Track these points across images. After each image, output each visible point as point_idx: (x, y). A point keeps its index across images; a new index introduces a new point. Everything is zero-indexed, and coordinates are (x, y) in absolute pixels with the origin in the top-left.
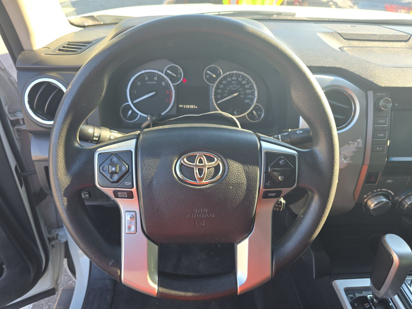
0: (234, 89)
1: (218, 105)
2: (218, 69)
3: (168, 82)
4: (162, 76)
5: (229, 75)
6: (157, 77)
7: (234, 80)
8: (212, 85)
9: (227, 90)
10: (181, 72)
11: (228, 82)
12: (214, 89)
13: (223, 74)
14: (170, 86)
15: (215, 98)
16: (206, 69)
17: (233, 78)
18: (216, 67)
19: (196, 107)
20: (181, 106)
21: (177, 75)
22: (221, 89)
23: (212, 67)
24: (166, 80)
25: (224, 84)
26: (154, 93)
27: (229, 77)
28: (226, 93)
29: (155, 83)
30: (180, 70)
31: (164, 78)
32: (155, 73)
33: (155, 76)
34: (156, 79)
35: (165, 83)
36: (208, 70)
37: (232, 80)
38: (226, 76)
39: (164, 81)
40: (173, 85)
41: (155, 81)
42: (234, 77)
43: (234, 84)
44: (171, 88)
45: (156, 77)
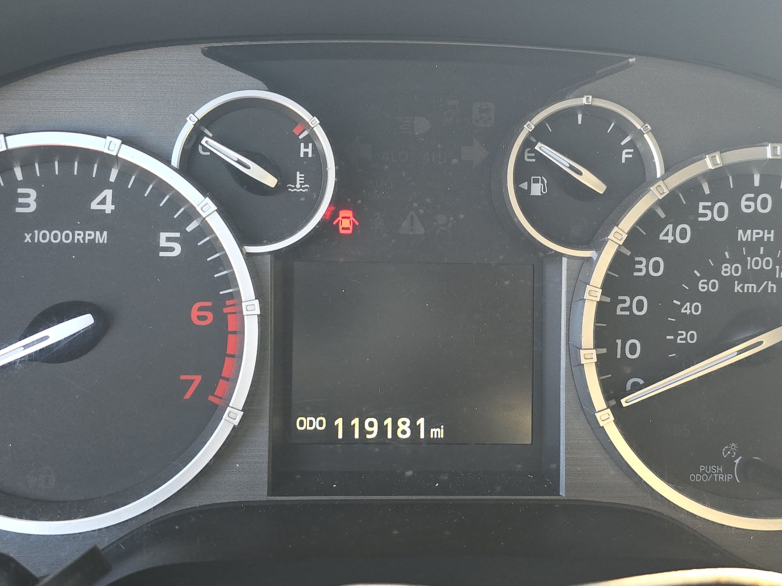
0: (751, 287)
1: (622, 417)
2: (624, 127)
3: (205, 229)
4: (163, 187)
5: (715, 177)
6: (118, 188)
7: (754, 221)
8: (569, 257)
9: (694, 295)
10: (318, 153)
11: (703, 231)
12: (593, 294)
13: (669, 169)
14: (224, 262)
15: (602, 366)
16: (529, 127)
17: (746, 205)
18: (607, 115)
19: (438, 433)
20: (310, 423)
21: (285, 179)
22: (646, 285)
23: (571, 112)
24: (191, 213)
25: (670, 251)
26: (85, 321)
27: (713, 198)
28: (688, 322)
29: (102, 238)
30: (311, 138)
31: (178, 200)
32: (107, 160)
33: (104, 183)
34: (109, 208)
35: (187, 240)
36: (539, 134)
37: (740, 220)
38: (691, 189)
39: (179, 225)
40: (249, 258)
41: (98, 220)
42: (758, 191)
43: (753, 247)
44: (230, 280)
45: (108, 193)
